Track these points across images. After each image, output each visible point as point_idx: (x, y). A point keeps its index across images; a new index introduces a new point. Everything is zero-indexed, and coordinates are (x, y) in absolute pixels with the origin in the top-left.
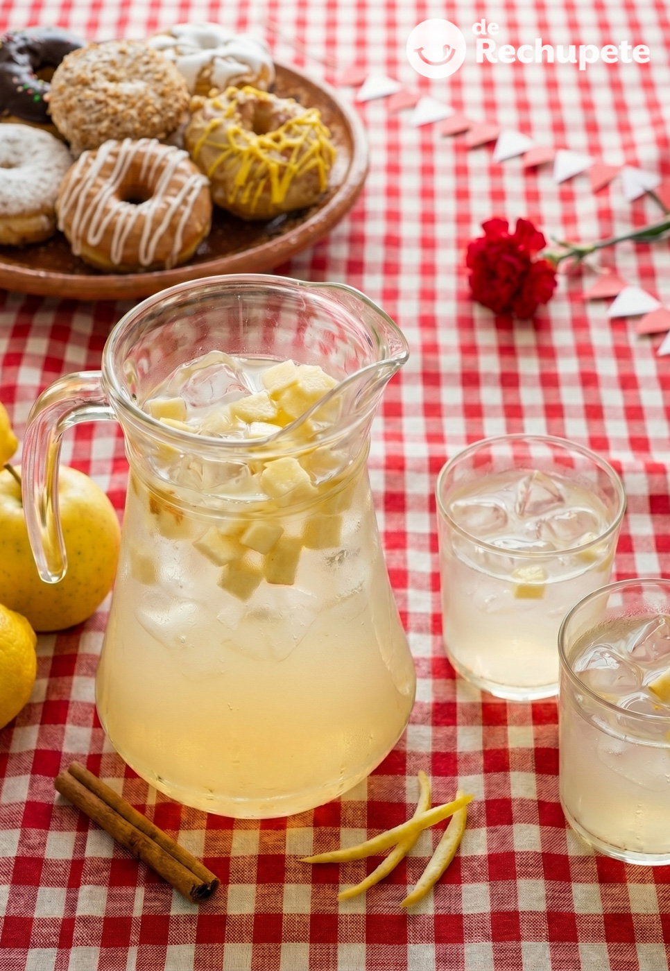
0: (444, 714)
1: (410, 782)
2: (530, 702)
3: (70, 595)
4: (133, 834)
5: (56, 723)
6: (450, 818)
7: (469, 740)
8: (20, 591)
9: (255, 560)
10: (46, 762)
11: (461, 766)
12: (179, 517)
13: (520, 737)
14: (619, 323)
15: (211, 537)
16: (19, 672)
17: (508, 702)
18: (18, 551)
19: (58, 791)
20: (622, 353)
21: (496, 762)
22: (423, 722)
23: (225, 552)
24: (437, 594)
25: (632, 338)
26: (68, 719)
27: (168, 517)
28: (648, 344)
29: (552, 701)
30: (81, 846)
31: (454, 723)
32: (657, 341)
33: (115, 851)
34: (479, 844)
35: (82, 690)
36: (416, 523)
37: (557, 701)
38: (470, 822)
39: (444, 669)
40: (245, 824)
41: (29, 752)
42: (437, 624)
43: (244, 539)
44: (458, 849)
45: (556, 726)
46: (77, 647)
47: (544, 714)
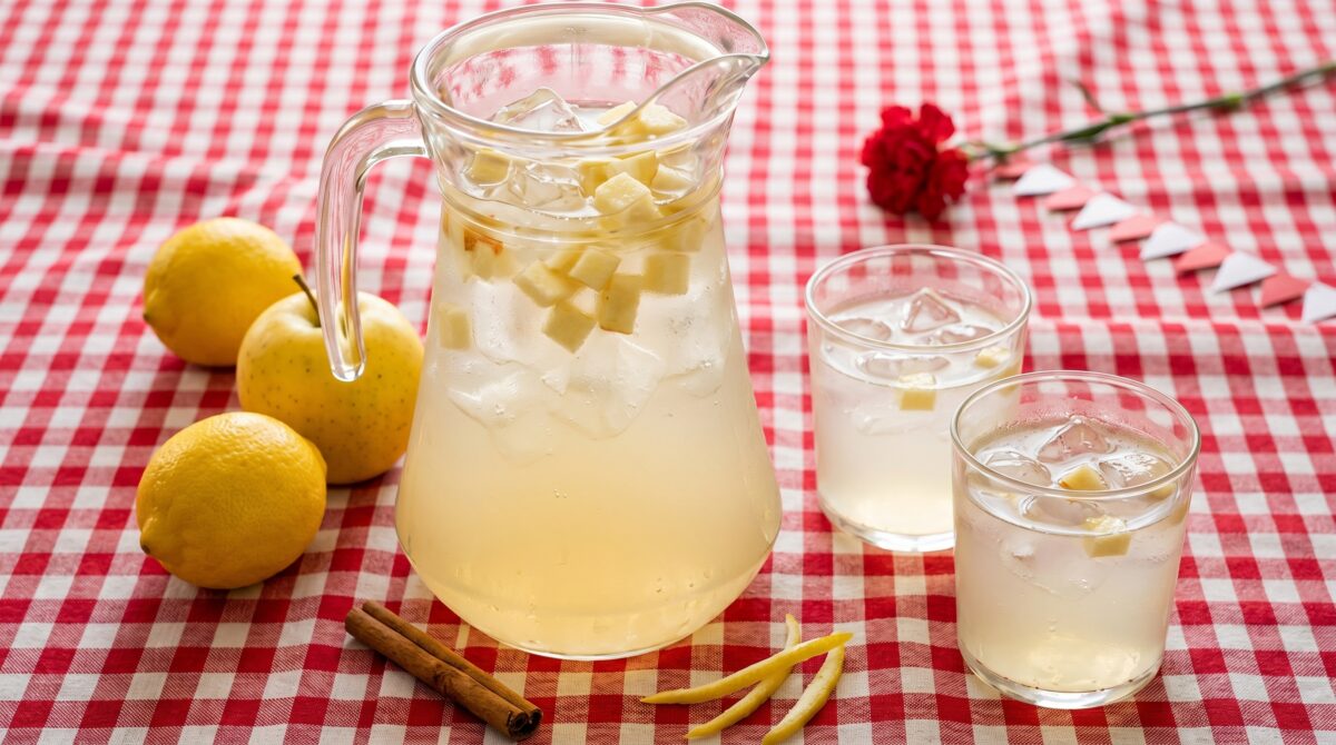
0: (818, 564)
1: (775, 628)
2: (921, 555)
3: (368, 427)
4: (439, 666)
5: (347, 569)
6: (825, 656)
7: (847, 589)
8: (308, 420)
9: (587, 301)
10: (333, 607)
11: (837, 614)
12: (498, 248)
13: (909, 586)
14: (1026, 200)
15: (533, 270)
16: (305, 493)
17: (894, 554)
18: (308, 371)
19: (350, 633)
20: (1030, 227)
21: (881, 608)
22: (792, 572)
23: (552, 288)
24: (809, 452)
25: (1041, 212)
26: (362, 567)
27: (483, 249)
28: (1060, 219)
29: (949, 554)
30: (374, 686)
31: (830, 573)
32: (1071, 216)
33: (416, 691)
34: (859, 686)
35: (381, 540)
36: (786, 384)
37: (953, 554)
38: (847, 666)
39: (820, 523)
40: (574, 666)
41: (315, 598)
42: (810, 480)
43: (573, 273)
44: (833, 691)
45: (952, 576)
46: (375, 499)
47: (937, 564)
